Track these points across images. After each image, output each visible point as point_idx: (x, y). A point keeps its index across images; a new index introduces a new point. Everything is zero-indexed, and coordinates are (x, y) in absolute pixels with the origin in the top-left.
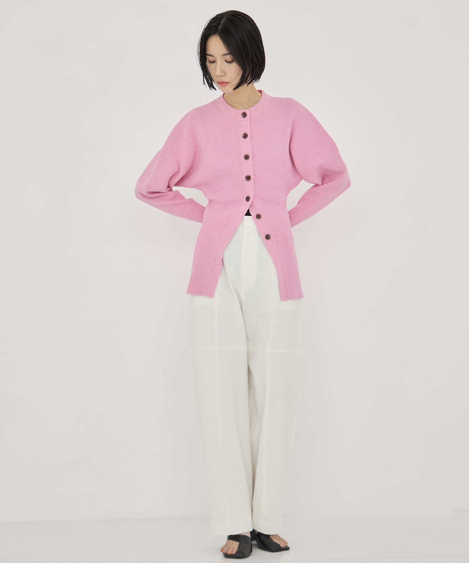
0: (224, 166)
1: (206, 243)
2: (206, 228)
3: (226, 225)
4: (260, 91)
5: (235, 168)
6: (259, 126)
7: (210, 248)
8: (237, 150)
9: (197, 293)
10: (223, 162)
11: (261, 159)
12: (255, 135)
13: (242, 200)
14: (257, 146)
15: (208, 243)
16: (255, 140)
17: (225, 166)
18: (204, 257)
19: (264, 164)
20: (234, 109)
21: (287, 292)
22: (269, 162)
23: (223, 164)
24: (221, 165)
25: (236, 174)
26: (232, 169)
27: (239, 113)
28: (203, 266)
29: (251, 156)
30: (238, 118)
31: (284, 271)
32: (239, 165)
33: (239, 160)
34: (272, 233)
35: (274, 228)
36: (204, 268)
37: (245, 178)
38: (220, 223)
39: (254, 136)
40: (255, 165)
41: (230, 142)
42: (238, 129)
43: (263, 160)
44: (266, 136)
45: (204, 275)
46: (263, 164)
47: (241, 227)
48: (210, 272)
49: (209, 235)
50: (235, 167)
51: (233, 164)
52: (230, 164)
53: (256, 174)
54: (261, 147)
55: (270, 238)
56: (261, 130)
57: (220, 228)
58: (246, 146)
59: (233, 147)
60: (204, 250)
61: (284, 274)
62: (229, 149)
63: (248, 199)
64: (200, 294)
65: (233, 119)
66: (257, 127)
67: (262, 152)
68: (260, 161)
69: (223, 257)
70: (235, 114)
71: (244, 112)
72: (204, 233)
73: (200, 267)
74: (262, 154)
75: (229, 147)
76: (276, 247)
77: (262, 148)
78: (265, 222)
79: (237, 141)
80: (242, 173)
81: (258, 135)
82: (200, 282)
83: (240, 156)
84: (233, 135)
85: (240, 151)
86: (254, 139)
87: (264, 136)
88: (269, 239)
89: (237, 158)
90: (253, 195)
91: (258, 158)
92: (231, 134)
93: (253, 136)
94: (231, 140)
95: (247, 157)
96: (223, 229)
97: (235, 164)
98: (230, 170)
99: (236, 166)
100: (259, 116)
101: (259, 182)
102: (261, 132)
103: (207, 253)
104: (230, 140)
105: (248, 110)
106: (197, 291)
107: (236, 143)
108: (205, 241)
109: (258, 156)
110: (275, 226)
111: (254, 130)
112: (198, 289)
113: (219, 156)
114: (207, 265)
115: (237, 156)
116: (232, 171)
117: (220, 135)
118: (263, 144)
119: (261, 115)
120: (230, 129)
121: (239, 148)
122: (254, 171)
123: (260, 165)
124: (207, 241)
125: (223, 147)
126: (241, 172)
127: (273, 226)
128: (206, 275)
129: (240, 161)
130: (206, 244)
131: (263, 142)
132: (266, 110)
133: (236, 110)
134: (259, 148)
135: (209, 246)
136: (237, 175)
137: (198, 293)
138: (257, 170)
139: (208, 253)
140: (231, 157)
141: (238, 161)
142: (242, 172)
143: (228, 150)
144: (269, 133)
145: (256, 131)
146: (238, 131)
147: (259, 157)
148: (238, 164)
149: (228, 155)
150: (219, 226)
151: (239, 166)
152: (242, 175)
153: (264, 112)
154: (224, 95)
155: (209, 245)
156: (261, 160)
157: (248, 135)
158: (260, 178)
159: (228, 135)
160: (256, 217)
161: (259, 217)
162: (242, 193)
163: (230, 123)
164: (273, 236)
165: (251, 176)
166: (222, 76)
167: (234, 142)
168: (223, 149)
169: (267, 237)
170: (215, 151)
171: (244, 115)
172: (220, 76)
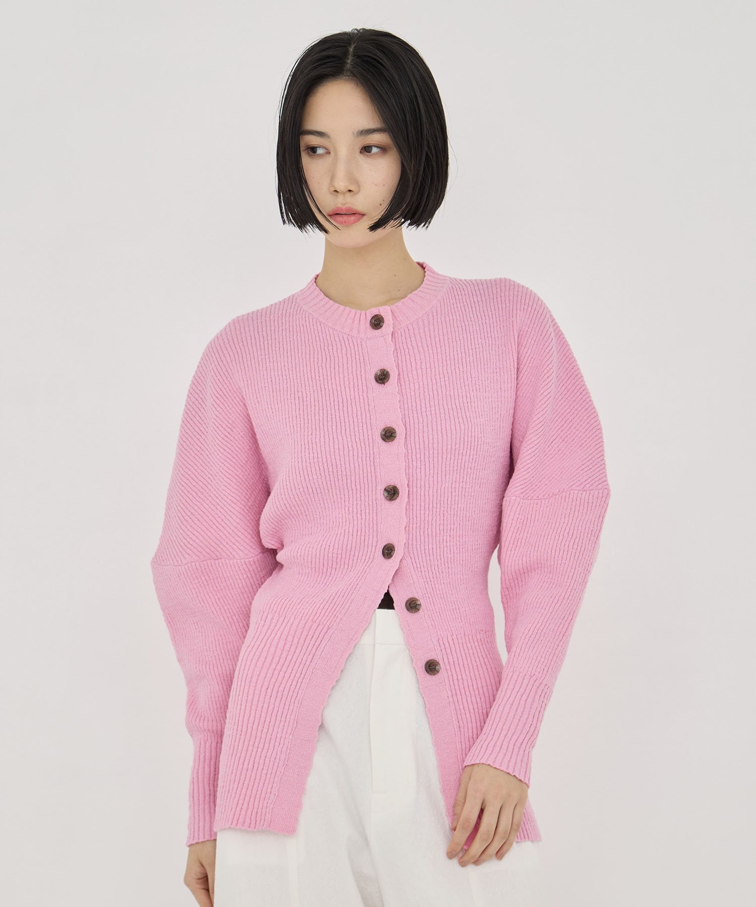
0: (324, 460)
1: (267, 679)
2: (264, 640)
3: (329, 628)
4: (422, 266)
5: (357, 465)
6: (421, 349)
7: (280, 695)
8: (359, 417)
9: (244, 822)
10: (323, 448)
11: (431, 438)
12: (410, 374)
13: (372, 557)
14: (418, 402)
15: (273, 680)
16: (412, 387)
17: (329, 460)
18: (262, 719)
19: (440, 451)
20: (348, 309)
22: (454, 448)
23: (323, 452)
24: (316, 456)
25: (358, 481)
26: (348, 466)
27: (363, 317)
28: (261, 746)
29: (400, 433)
30: (359, 332)
32: (368, 456)
33: (367, 443)
34: (445, 656)
35: (451, 644)
36: (265, 751)
37: (383, 492)
38: (308, 625)
39: (408, 376)
40: (414, 457)
41: (340, 394)
42: (362, 360)
44: (442, 376)
45: (265, 772)
46: (436, 452)
47: (366, 639)
48: (281, 763)
49: (276, 659)
50: (356, 462)
51: (351, 453)
52: (342, 453)
53: (414, 482)
54: (430, 406)
55: (438, 671)
56: (428, 359)
57: (309, 637)
58: (386, 406)
59: (350, 409)
60: (261, 699)
62: (337, 414)
63: (388, 551)
64: (253, 825)
65: (345, 336)
66: (416, 351)
67: (434, 420)
68: (426, 443)
69: (322, 720)
70: (349, 321)
71: (376, 316)
72: (258, 653)
73: (250, 748)
74: (435, 424)
75: (337, 407)
76: (451, 699)
77: (433, 409)
78: (430, 624)
79: (361, 391)
80: (374, 479)
81: (420, 373)
82: (254, 791)
83: (370, 432)
84: (346, 374)
85: (368, 418)
86: (407, 386)
87: (438, 377)
88: (434, 674)
89: (362, 437)
90: (405, 541)
91: (421, 434)
92: (341, 372)
93: (406, 376)
94: (343, 387)
95: (389, 435)
96: (319, 640)
97: (356, 454)
98: (343, 470)
99: (360, 460)
100: (421, 323)
101: (423, 504)
102: (428, 365)
103: (271, 708)
104: (339, 389)
105: (388, 308)
106: (245, 819)
107: (357, 397)
108: (263, 675)
109: (421, 431)
110: (455, 637)
111: (408, 360)
112: (249, 813)
113: (310, 433)
114: (273, 742)
115: (361, 431)
116: (348, 473)
117: (310, 377)
118: (436, 398)
119: (426, 322)
120: (337, 362)
121: (367, 409)
122: (407, 475)
123: (427, 455)
124: (269, 675)
125: (321, 408)
126: (373, 476)
127: (450, 638)
128: (269, 772)
129: (371, 445)
130: (266, 683)
131: (435, 392)
132: (439, 309)
133: (353, 311)
134: (423, 410)
135: (276, 687)
136: (362, 485)
137: (247, 823)
139: (276, 709)
140: (343, 432)
141: (363, 445)
142: (376, 476)
143: (334, 416)
144: (453, 368)
145: (414, 363)
146: (362, 366)
147: (425, 435)
148: (364, 452)
149: (334, 427)
150: (305, 633)
151: (368, 459)
152: (374, 484)
153: (435, 314)
154: (316, 279)
155: (277, 684)
156: (431, 441)
157: (392, 374)
158: (427, 493)
159: (333, 375)
160: (405, 610)
161: (412, 606)
162: (371, 537)
163: (339, 345)
164: (448, 667)
165: (399, 487)
166: (348, 194)
167: (352, 394)
168: (321, 412)
169: (429, 666)
170: (298, 420)
171: (377, 322)
172: (344, 193)
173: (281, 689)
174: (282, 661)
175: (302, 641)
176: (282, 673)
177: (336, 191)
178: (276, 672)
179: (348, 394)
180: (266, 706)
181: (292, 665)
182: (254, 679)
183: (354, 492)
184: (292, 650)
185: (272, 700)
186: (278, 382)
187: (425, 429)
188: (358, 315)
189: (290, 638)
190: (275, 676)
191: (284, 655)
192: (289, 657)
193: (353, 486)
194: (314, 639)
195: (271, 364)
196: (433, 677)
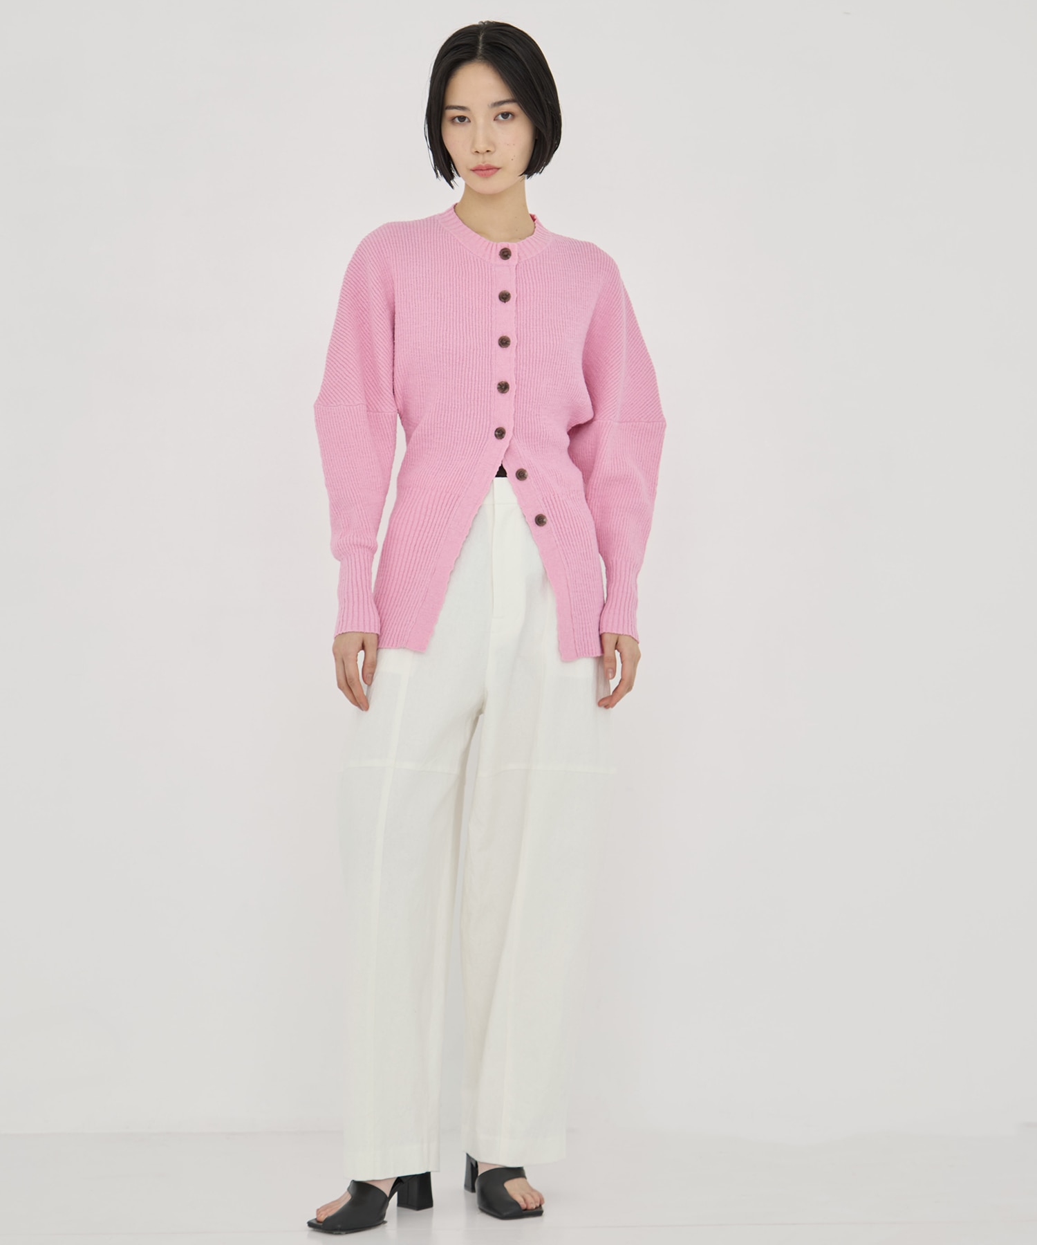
0: (454, 353)
1: (415, 538)
3: (459, 497)
4: (533, 218)
5: (478, 362)
7: (424, 550)
8: (484, 324)
10: (454, 343)
11: (535, 349)
12: (525, 299)
13: (486, 436)
14: (528, 321)
15: (420, 539)
16: (525, 309)
17: (458, 353)
20: (483, 239)
21: (575, 642)
23: (455, 346)
24: (448, 348)
25: (477, 374)
26: (471, 362)
27: (494, 247)
29: (513, 341)
30: (490, 258)
31: (571, 596)
32: (487, 356)
33: (487, 346)
34: (549, 511)
35: (554, 501)
37: (496, 386)
38: (444, 494)
39: (523, 300)
40: (521, 361)
41: (471, 302)
42: (490, 280)
43: (538, 350)
46: (538, 360)
47: (487, 502)
49: (421, 522)
50: (478, 360)
51: (475, 351)
52: (468, 349)
53: (520, 382)
54: (536, 325)
55: (545, 523)
57: (444, 505)
58: (505, 319)
59: (477, 316)
61: (572, 603)
62: (467, 318)
63: (500, 433)
65: (479, 259)
66: (530, 282)
68: (532, 352)
71: (506, 249)
74: (538, 338)
75: (467, 312)
76: (558, 543)
78: (536, 488)
79: (487, 303)
81: (532, 299)
83: (490, 337)
84: (477, 289)
85: (490, 326)
86: (522, 307)
87: (544, 304)
88: (543, 525)
89: (484, 340)
90: (513, 427)
91: (528, 345)
92: (473, 285)
93: (521, 299)
94: (473, 298)
95: (504, 342)
96: (452, 506)
97: (478, 353)
98: (468, 363)
99: (481, 358)
100: (535, 262)
101: (525, 399)
105: (513, 245)
107: (484, 308)
108: (412, 535)
109: (528, 342)
110: (556, 496)
111: (525, 288)
113: (445, 329)
115: (484, 335)
116: (471, 367)
121: (490, 319)
122: (516, 374)
123: (531, 361)
124: (416, 535)
126: (490, 372)
127: (552, 498)
129: (490, 347)
130: (414, 542)
133: (488, 241)
134: (531, 327)
136: (481, 378)
138: (524, 372)
140: (471, 333)
141: (484, 348)
142: (491, 374)
143: (464, 319)
145: (528, 291)
146: (490, 285)
147: (531, 345)
148: (484, 353)
149: (464, 328)
150: (441, 501)
151: (487, 359)
152: (490, 379)
154: (455, 207)
155: (423, 542)
156: (535, 351)
157: (512, 295)
158: (528, 390)
159: (467, 287)
160: (516, 478)
161: (521, 475)
162: (485, 420)
163: (473, 265)
164: (552, 519)
165: (509, 383)
166: (487, 154)
167: (480, 304)
168: (455, 313)
169: (538, 520)
170: (436, 317)
171: (505, 254)
172: (483, 154)
173: (426, 546)
174: (425, 524)
175: (439, 508)
176: (426, 534)
177: (477, 152)
178: (422, 533)
179: (477, 304)
180: (414, 559)
181: (433, 526)
182: (405, 539)
183: (473, 383)
184: (433, 515)
185: (419, 555)
186: (422, 282)
187: (532, 341)
188: (491, 245)
189: (430, 506)
190: (421, 536)
191: (427, 518)
192: (431, 521)
193: (473, 378)
194: (448, 507)
195: (418, 267)
196: (543, 528)
